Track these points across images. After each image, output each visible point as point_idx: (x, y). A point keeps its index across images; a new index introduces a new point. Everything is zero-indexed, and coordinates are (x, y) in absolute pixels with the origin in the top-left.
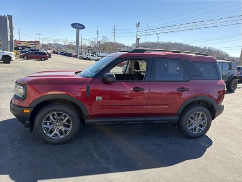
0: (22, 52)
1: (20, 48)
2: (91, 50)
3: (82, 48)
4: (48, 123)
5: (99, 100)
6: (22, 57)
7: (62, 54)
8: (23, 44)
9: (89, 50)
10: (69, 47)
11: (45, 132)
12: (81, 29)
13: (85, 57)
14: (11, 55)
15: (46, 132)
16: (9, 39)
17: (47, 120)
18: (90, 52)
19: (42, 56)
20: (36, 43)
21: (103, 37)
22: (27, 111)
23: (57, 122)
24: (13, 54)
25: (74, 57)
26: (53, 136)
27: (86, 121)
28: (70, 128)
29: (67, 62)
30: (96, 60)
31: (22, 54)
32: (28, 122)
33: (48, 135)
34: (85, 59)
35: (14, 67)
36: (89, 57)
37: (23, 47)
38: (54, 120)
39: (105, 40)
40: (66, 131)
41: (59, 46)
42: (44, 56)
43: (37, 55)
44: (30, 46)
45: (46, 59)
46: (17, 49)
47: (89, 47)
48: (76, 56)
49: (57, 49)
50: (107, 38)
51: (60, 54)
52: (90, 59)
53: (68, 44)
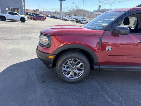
0: (30, 16)
1: (29, 14)
2: (68, 14)
3: (63, 13)
4: (66, 67)
5: (108, 50)
6: (31, 19)
7: (52, 17)
8: (30, 12)
9: (67, 14)
10: (56, 13)
11: (63, 73)
12: (63, 1)
13: (65, 19)
14: (25, 18)
15: (65, 74)
16: (23, 8)
17: (65, 65)
18: (68, 16)
19: (41, 18)
20: (37, 11)
21: (76, 6)
22: (51, 57)
23: (73, 66)
24: (26, 17)
25: (59, 19)
26: (69, 77)
27: (95, 67)
28: (83, 72)
29: (55, 22)
30: (72, 21)
31: (31, 17)
32: (52, 65)
33: (66, 76)
34: (65, 20)
35: (27, 24)
36: (68, 19)
37: (31, 13)
38: (71, 65)
39: (77, 8)
40: (79, 73)
41: (50, 13)
42: (43, 18)
43: (39, 18)
44: (34, 12)
45: (44, 20)
46: (27, 14)
47: (67, 13)
48: (60, 19)
49: (49, 14)
50: (78, 7)
51: (51, 17)
52: (68, 20)
53: (55, 11)
